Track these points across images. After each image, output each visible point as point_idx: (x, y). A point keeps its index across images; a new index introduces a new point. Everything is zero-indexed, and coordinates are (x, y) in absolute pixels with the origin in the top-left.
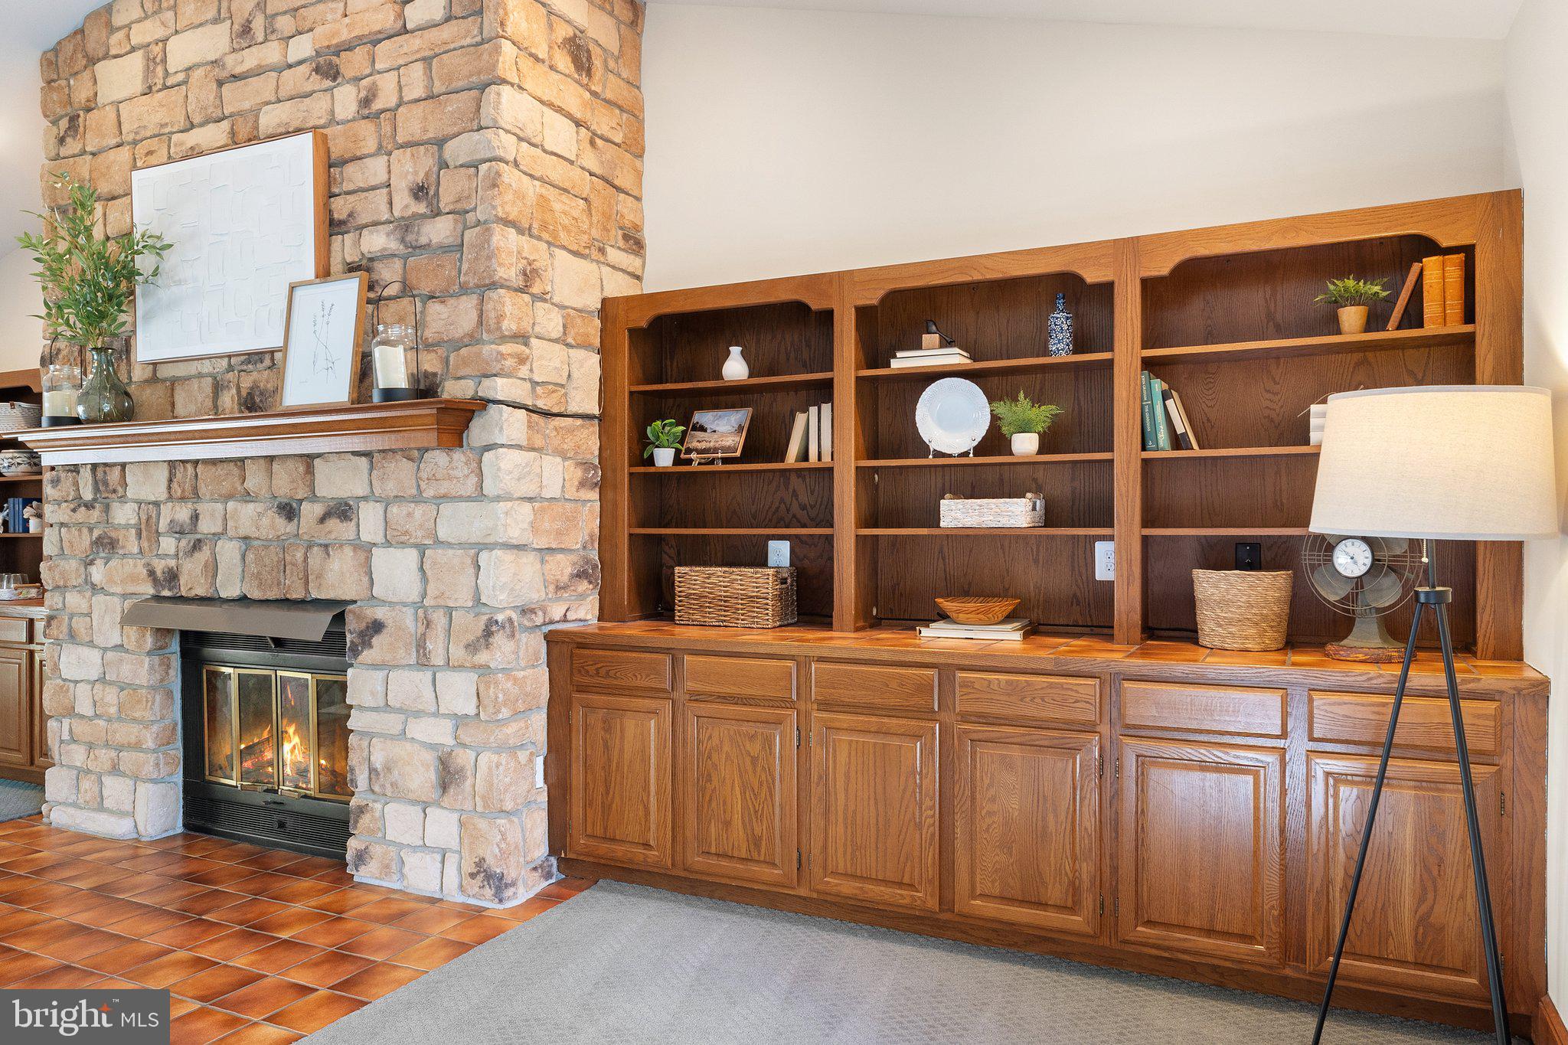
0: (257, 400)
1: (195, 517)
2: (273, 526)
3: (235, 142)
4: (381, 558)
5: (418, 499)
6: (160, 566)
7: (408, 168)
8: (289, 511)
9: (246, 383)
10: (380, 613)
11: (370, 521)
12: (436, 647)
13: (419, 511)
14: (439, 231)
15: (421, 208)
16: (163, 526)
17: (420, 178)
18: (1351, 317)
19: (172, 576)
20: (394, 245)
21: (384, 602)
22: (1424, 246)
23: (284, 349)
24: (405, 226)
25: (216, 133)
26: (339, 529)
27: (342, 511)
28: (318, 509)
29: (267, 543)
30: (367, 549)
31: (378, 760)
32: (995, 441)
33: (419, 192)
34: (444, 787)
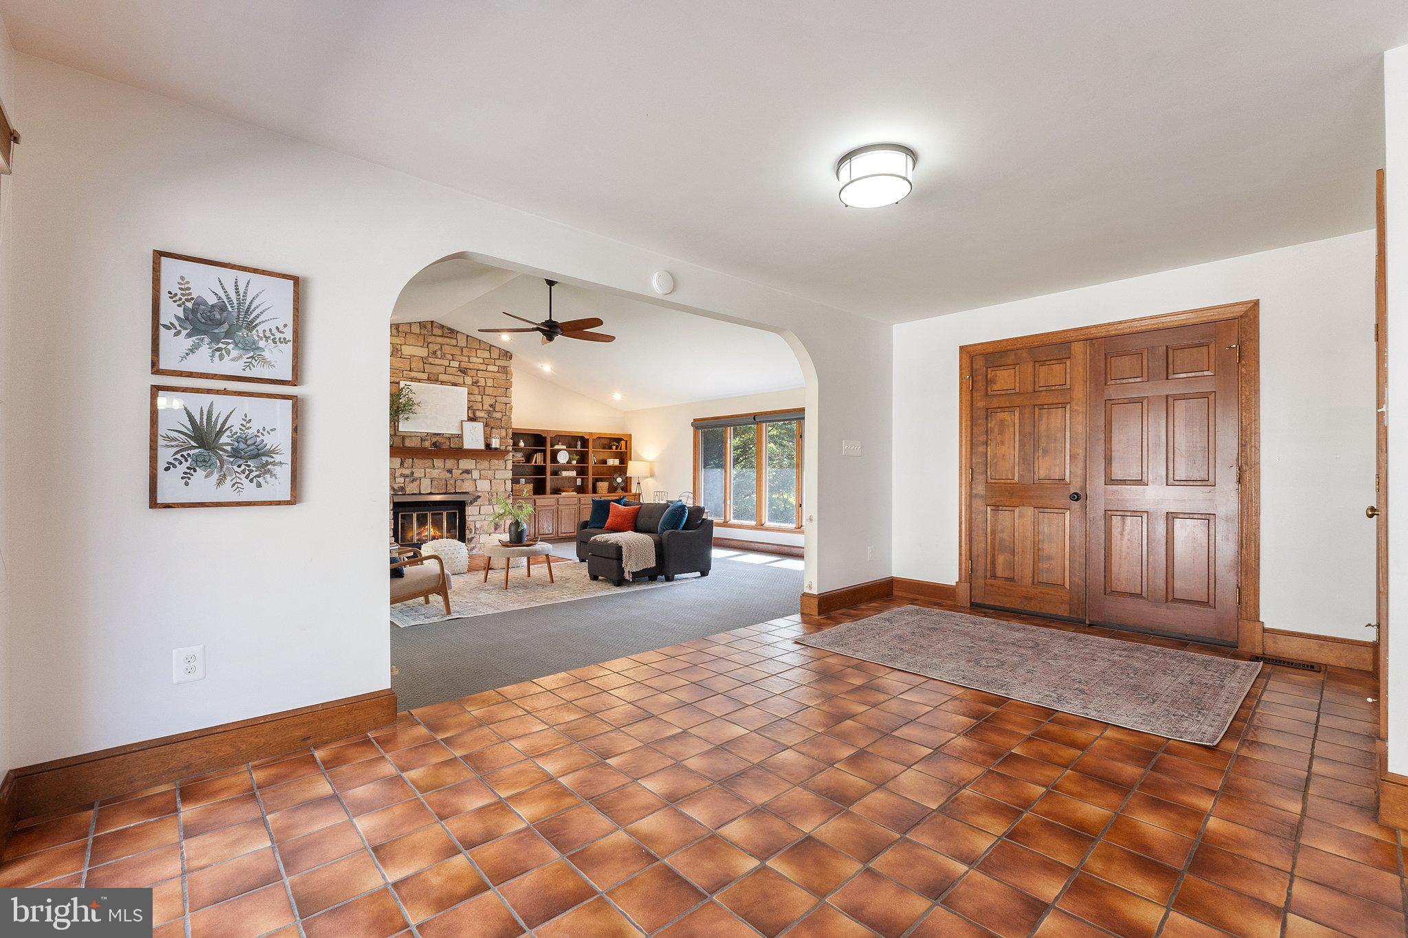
0: (438, 444)
1: (412, 473)
2: (445, 475)
3: (429, 380)
4: (478, 482)
5: (490, 469)
6: (396, 487)
7: (488, 401)
8: (450, 471)
9: (434, 440)
10: (480, 494)
11: (476, 474)
12: (494, 501)
13: (490, 472)
14: (498, 415)
15: (491, 409)
16: (397, 475)
17: (492, 403)
18: (614, 447)
19: (402, 489)
20: (486, 416)
21: (479, 492)
22: (622, 439)
23: (462, 435)
24: (489, 412)
25: (425, 376)
26: (465, 475)
27: (468, 472)
28: (460, 471)
29: (441, 479)
30: (475, 480)
31: (478, 526)
32: (569, 462)
33: (491, 406)
34: (496, 529)
